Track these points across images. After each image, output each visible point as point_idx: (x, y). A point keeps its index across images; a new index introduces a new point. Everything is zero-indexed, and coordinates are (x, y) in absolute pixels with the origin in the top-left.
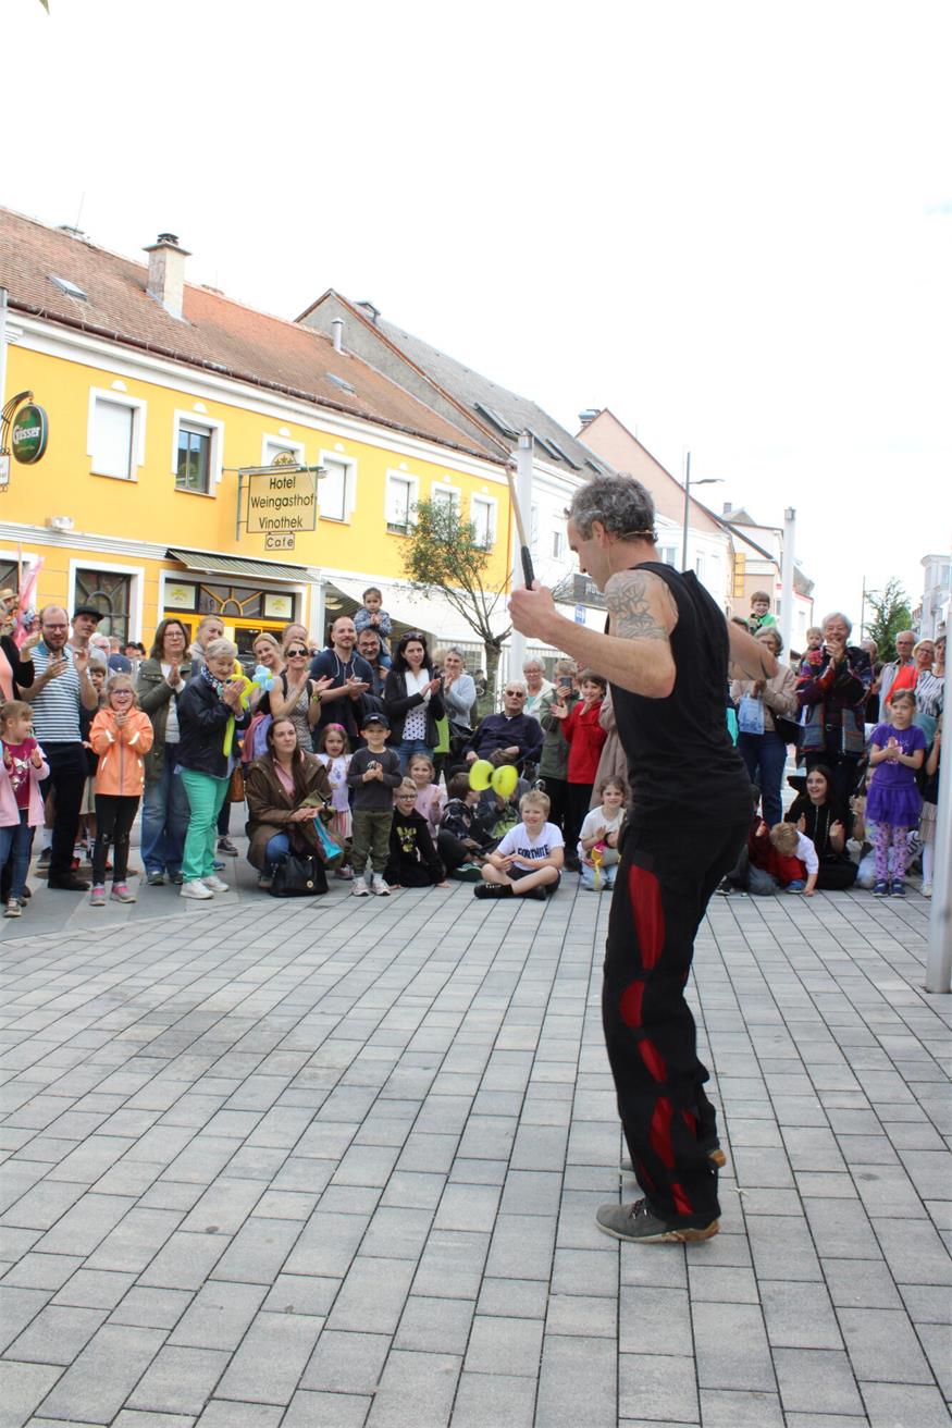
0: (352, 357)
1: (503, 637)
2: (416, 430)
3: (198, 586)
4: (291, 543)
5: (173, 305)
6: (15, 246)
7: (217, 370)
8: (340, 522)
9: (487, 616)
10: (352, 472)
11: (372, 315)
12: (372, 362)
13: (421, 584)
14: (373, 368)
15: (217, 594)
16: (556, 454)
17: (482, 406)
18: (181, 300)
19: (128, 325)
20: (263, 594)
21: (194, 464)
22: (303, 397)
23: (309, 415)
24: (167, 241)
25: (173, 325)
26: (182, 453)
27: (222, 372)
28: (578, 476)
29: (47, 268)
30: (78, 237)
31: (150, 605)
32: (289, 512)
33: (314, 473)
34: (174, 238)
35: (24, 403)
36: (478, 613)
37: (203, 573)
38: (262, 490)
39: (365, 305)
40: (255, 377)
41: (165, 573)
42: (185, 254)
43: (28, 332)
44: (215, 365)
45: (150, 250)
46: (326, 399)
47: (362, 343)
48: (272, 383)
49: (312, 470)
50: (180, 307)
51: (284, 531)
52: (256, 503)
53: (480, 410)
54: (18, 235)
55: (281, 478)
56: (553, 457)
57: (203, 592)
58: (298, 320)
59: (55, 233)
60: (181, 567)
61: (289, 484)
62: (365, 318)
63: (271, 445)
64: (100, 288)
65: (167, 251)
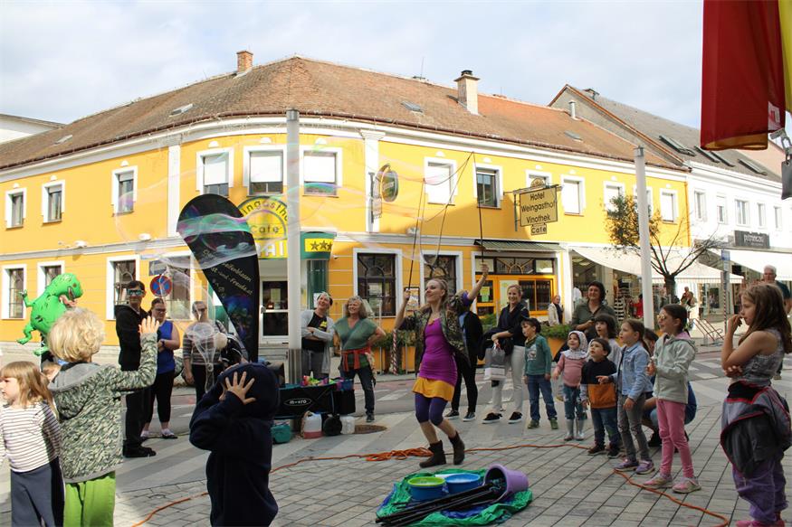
0: (583, 121)
1: (676, 274)
2: (620, 157)
3: (495, 259)
4: (545, 229)
5: (472, 106)
6: (386, 91)
7: (495, 138)
8: (578, 215)
9: (664, 262)
10: (583, 185)
11: (592, 95)
12: (595, 122)
13: (620, 246)
14: (596, 125)
15: (507, 262)
16: (716, 159)
17: (665, 138)
18: (476, 103)
19: (445, 121)
20: (534, 260)
21: (486, 191)
22: (548, 147)
23: (553, 157)
24: (467, 74)
25: (471, 118)
26: (480, 186)
27: (499, 139)
28: (733, 170)
29: (402, 99)
30: (423, 81)
31: (467, 272)
32: (542, 212)
33: (554, 189)
34: (470, 72)
35: (387, 169)
36: (659, 261)
37: (495, 251)
38: (528, 202)
39: (588, 90)
40: (517, 139)
41: (474, 253)
42: (476, 79)
43: (388, 134)
44: (493, 136)
45: (456, 81)
46: (562, 146)
47: (587, 112)
48: (528, 141)
49: (552, 187)
50: (476, 108)
51: (541, 223)
52: (524, 209)
53: (663, 140)
54: (388, 85)
55: (536, 193)
56: (713, 161)
57: (498, 262)
58: (550, 105)
59: (410, 81)
60: (483, 249)
61: (541, 196)
62: (589, 98)
63: (531, 176)
64: (432, 105)
65: (467, 80)
